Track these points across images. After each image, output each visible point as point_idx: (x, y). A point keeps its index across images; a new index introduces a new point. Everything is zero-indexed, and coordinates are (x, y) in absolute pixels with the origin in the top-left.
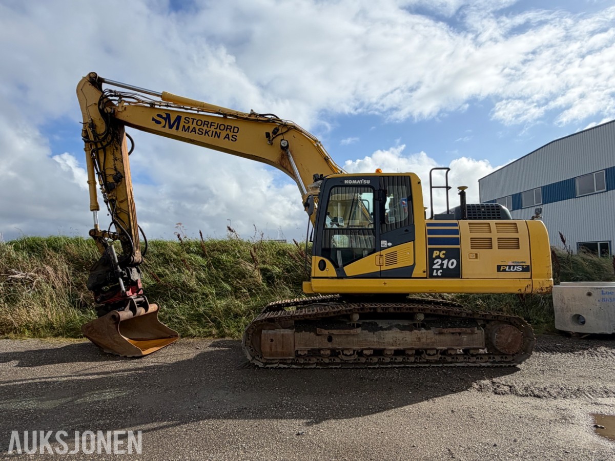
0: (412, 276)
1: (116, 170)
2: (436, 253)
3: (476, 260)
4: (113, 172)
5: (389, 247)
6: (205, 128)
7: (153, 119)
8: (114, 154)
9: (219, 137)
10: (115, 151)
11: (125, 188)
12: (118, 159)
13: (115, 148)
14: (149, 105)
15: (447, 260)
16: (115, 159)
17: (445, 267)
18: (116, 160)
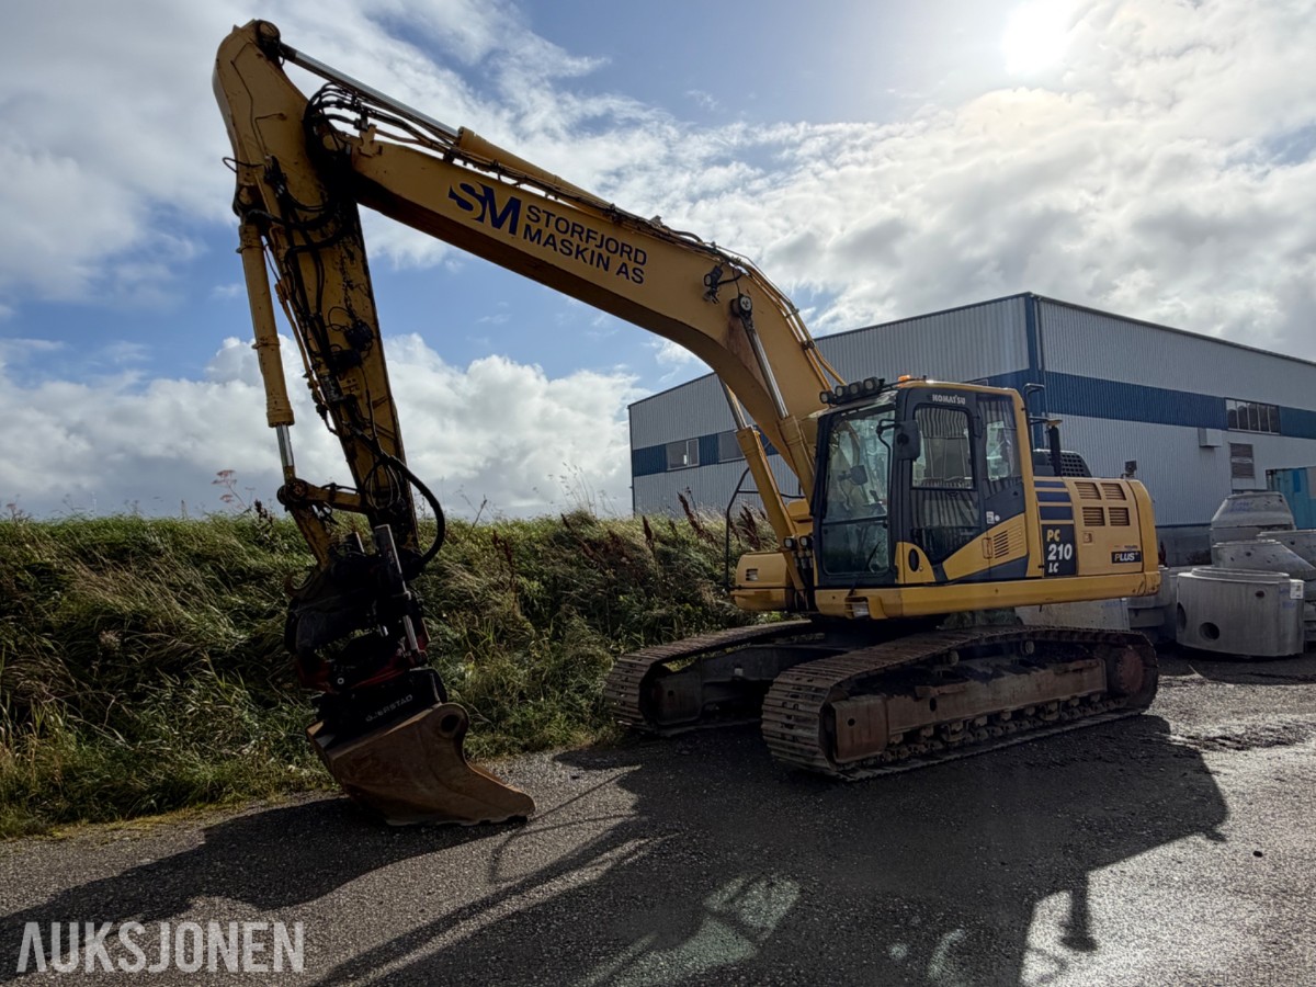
0: (1027, 575)
1: (351, 314)
2: (1050, 534)
3: (1090, 544)
4: (345, 321)
5: (997, 523)
6: (575, 240)
7: (452, 195)
8: (343, 271)
9: (606, 268)
10: (347, 261)
11: (380, 370)
12: (358, 286)
13: (345, 254)
14: (440, 156)
15: (1062, 546)
16: (349, 285)
17: (1061, 558)
18: (352, 288)
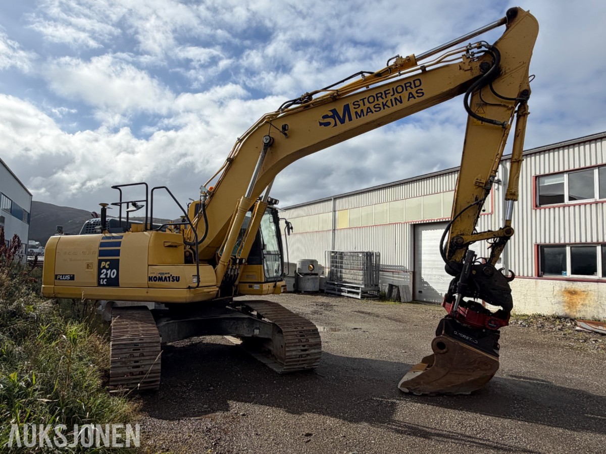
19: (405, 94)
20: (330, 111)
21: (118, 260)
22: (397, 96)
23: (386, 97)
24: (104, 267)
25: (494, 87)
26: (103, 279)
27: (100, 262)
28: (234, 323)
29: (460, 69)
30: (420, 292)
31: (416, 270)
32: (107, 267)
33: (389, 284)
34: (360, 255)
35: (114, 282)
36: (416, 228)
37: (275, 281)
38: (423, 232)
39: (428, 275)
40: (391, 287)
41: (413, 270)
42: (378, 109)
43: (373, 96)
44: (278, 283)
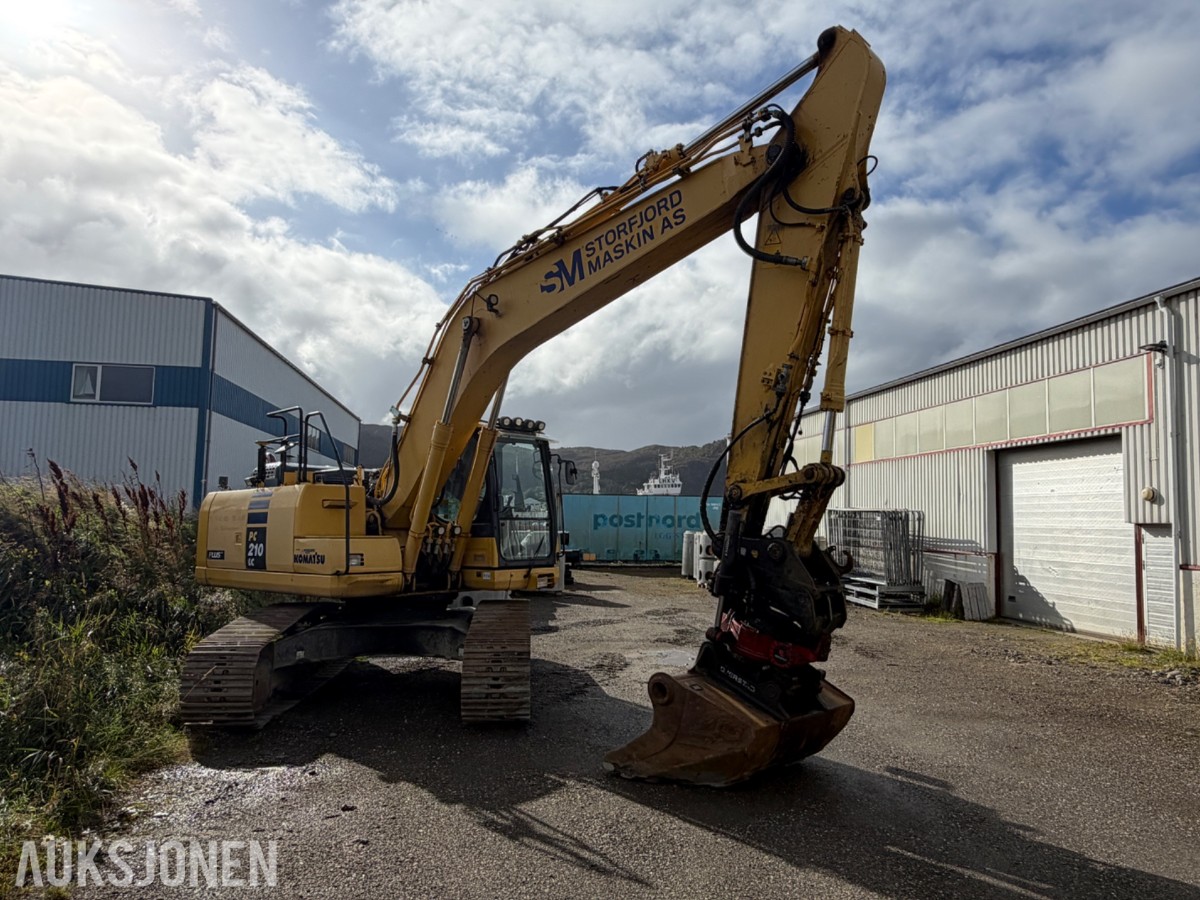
19: (658, 221)
20: (556, 264)
21: (265, 528)
22: (646, 226)
23: (631, 231)
24: (252, 541)
25: (790, 192)
26: (251, 557)
27: (249, 530)
28: (432, 636)
29: (737, 163)
30: (1012, 598)
31: (1004, 550)
32: (255, 539)
33: (947, 581)
34: (879, 519)
35: (260, 564)
36: (1000, 460)
37: (530, 567)
38: (1014, 466)
39: (1026, 561)
40: (951, 586)
41: (995, 551)
42: (620, 254)
43: (613, 231)
44: (536, 572)
